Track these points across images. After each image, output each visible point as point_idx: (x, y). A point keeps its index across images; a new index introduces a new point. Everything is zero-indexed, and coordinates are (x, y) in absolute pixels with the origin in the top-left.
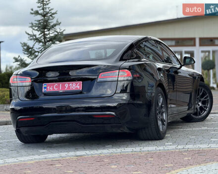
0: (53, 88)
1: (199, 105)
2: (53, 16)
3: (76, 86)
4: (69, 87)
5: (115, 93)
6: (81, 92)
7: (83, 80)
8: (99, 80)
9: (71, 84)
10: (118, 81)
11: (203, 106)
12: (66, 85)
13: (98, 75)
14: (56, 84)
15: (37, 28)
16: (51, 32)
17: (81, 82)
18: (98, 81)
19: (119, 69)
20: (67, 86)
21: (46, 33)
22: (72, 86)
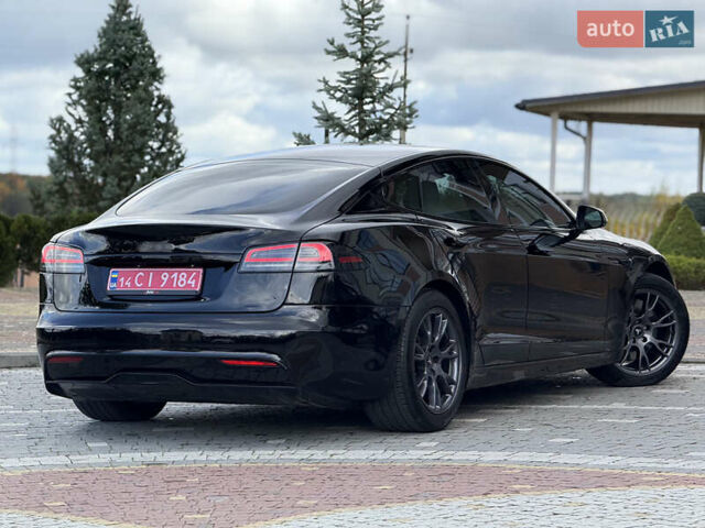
0: (132, 282)
1: (645, 340)
2: (388, 60)
3: (186, 280)
4: (171, 281)
5: (284, 304)
6: (197, 297)
7: (206, 265)
8: (246, 266)
9: (175, 275)
10: (293, 272)
11: (656, 342)
12: (165, 275)
13: (243, 255)
14: (140, 272)
15: (338, 95)
16: (378, 107)
17: (201, 270)
18: (242, 269)
19: (301, 241)
20: (166, 279)
21: (366, 107)
22: (178, 279)
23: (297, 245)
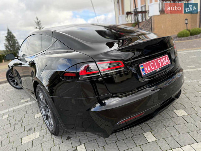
0: (150, 68)
9: (162, 59)
12: (159, 61)
22: (163, 61)
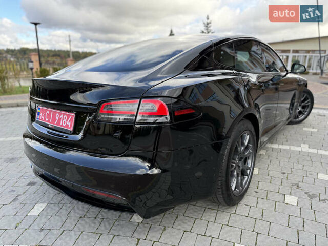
1: (298, 109)
5: (127, 149)
9: (62, 116)
10: (134, 124)
14: (48, 112)
17: (74, 115)
19: (142, 97)
23: (139, 100)
